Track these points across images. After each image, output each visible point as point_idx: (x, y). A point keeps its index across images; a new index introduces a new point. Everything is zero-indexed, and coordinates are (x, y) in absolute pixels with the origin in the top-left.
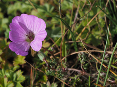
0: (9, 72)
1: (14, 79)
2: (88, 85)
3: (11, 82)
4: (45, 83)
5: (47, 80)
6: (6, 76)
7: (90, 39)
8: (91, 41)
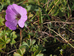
0: (8, 32)
1: (11, 37)
2: (54, 41)
3: (9, 38)
4: (29, 39)
5: (30, 37)
6: (6, 35)
7: (58, 12)
8: (58, 13)
